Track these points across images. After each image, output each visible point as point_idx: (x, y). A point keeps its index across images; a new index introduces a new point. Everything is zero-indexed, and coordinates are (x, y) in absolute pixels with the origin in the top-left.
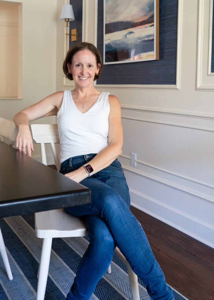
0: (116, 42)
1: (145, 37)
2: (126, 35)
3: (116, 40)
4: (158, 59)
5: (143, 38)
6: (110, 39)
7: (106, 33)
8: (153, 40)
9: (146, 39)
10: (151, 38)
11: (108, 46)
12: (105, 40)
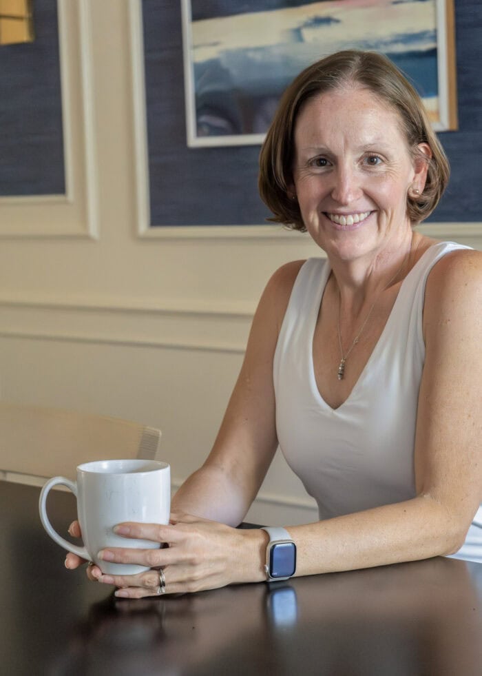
0: (251, 55)
1: (396, 41)
2: (297, 33)
3: (247, 50)
4: (455, 127)
5: (386, 44)
6: (215, 44)
7: (196, 17)
8: (433, 53)
9: (400, 48)
10: (424, 46)
11: (209, 71)
12: (195, 47)
